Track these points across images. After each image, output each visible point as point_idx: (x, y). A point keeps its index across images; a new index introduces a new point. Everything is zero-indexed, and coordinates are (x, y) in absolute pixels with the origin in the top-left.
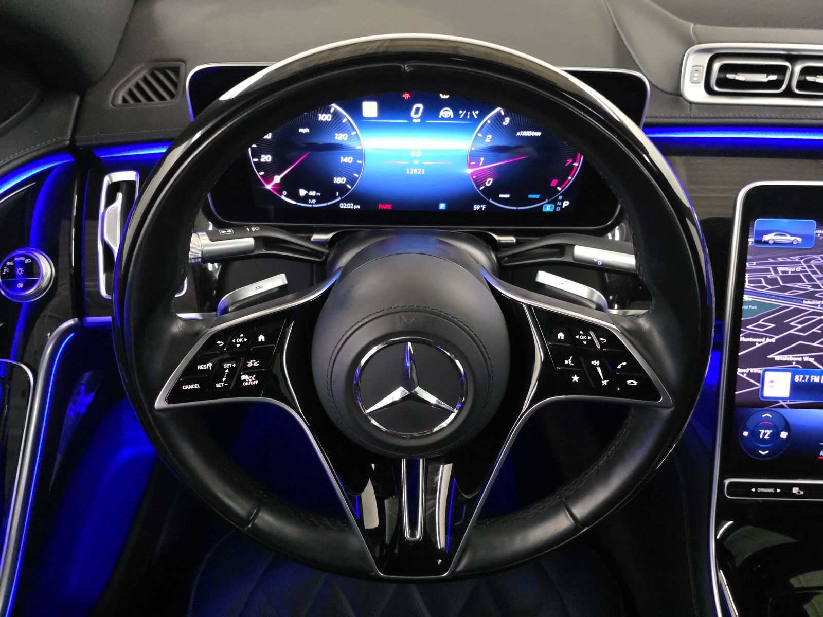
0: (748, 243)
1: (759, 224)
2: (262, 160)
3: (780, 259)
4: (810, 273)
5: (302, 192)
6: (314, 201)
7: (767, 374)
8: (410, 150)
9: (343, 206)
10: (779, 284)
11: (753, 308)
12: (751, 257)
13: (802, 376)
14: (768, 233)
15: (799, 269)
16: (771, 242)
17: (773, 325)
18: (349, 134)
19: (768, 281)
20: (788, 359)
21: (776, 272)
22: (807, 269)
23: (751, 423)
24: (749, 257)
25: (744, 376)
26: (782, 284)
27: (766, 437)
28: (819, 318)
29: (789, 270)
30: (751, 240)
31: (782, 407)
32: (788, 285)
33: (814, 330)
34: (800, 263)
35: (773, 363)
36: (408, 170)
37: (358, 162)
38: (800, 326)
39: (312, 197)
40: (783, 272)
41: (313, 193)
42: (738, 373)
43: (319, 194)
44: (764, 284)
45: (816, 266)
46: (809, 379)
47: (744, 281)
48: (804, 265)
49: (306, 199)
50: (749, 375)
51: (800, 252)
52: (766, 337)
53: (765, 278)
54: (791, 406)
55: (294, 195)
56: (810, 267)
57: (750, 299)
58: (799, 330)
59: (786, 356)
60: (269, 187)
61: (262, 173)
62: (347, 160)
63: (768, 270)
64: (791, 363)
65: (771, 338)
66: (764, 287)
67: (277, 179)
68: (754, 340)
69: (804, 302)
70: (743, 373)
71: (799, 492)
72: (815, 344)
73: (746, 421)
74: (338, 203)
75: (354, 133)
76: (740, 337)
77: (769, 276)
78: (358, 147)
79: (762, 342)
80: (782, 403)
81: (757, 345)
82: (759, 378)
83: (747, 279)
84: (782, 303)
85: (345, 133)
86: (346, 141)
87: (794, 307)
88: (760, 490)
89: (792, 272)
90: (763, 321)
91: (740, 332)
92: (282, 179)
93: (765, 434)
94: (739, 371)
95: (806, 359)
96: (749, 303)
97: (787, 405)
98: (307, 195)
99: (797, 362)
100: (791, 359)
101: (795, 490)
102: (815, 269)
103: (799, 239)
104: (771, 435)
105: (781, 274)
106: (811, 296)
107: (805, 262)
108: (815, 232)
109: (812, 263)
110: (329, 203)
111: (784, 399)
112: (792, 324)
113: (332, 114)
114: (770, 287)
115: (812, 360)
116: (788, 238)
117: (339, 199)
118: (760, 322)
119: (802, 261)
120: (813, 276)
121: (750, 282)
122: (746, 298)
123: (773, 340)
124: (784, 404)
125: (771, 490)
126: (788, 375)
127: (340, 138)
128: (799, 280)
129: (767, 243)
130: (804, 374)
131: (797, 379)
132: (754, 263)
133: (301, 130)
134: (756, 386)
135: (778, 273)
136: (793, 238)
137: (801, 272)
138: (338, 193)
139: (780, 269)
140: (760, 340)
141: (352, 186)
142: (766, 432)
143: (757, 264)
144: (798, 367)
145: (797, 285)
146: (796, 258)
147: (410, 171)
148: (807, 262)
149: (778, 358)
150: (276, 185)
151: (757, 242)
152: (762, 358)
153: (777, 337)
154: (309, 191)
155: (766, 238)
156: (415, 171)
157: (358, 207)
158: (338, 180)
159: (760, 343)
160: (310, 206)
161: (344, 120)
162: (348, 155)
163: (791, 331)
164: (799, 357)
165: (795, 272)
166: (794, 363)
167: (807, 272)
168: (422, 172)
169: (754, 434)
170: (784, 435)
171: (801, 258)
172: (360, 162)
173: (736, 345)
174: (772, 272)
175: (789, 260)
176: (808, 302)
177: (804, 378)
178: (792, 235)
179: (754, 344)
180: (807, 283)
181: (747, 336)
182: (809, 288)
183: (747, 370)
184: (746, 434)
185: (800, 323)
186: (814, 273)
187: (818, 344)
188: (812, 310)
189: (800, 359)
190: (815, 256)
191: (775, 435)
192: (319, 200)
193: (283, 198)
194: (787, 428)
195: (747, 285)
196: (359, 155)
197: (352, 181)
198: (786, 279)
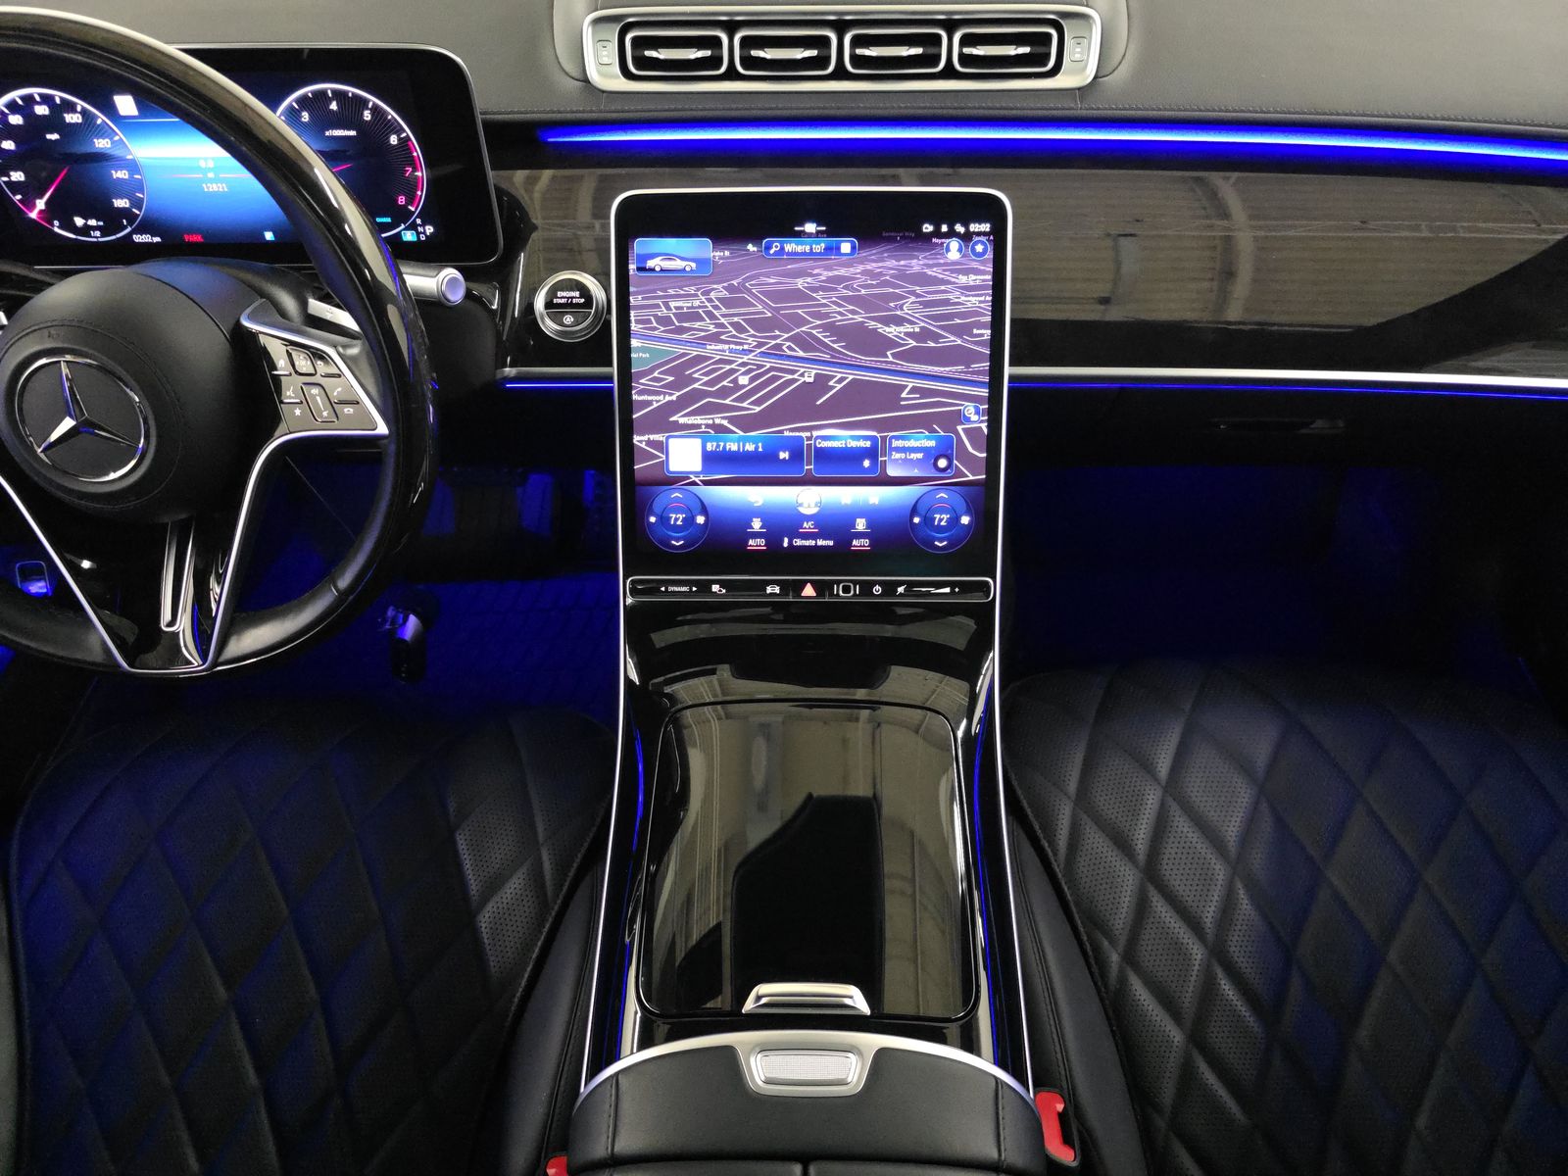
0: (628, 270)
1: (640, 245)
2: (13, 179)
3: (671, 292)
4: (711, 308)
5: (79, 222)
6: (98, 233)
7: (671, 441)
8: (199, 159)
9: (138, 238)
10: (674, 324)
11: (644, 356)
12: (635, 289)
13: (715, 444)
14: (652, 256)
15: (697, 303)
16: (658, 269)
17: (671, 379)
18: (111, 139)
19: (659, 320)
20: (696, 422)
21: (668, 308)
22: (707, 304)
23: (658, 506)
24: (632, 289)
25: (643, 445)
26: (677, 324)
27: (679, 523)
28: (728, 367)
29: (684, 304)
30: (632, 267)
31: (694, 483)
32: (685, 325)
33: (725, 383)
34: (696, 295)
35: (677, 427)
36: (204, 185)
37: (136, 176)
38: (706, 379)
39: (95, 228)
40: (677, 308)
41: (92, 222)
42: (635, 441)
43: (101, 223)
44: (655, 324)
45: (718, 299)
46: (724, 447)
47: (629, 321)
48: (703, 298)
49: (86, 230)
50: (649, 443)
51: (697, 281)
52: (665, 394)
53: (655, 316)
54: (706, 483)
55: (69, 225)
56: (710, 300)
57: (640, 345)
58: (705, 384)
59: (693, 418)
60: (33, 215)
61: (19, 197)
62: (121, 174)
63: (657, 306)
64: (698, 426)
65: (671, 394)
66: (655, 329)
67: (41, 204)
68: (650, 398)
69: (708, 347)
70: (641, 442)
71: (720, 591)
72: (727, 402)
73: (651, 505)
74: (130, 235)
75: (117, 138)
76: (631, 395)
77: (659, 314)
78: (130, 157)
79: (659, 401)
80: (694, 479)
81: (655, 405)
82: (662, 447)
83: (632, 318)
84: (679, 349)
85: (106, 137)
86: (110, 148)
87: (695, 353)
88: (671, 589)
89: (688, 308)
90: (659, 373)
91: (631, 388)
92: (47, 203)
93: (676, 519)
94: (636, 439)
95: (717, 421)
96: (639, 350)
97: (701, 481)
98: (85, 224)
99: (707, 426)
100: (700, 422)
101: (715, 588)
102: (717, 303)
103: (694, 265)
104: (684, 520)
105: (674, 311)
106: (715, 338)
107: (703, 294)
108: (712, 254)
109: (713, 295)
110: (119, 235)
111: (696, 474)
112: (696, 376)
113: (80, 113)
114: (662, 329)
115: (725, 423)
116: (678, 264)
117: (129, 229)
118: (656, 374)
119: (699, 293)
120: (715, 312)
121: (637, 322)
122: (634, 343)
123: (674, 398)
124: (697, 480)
125: (685, 589)
126: (697, 443)
127: (101, 146)
128: (697, 317)
129: (652, 270)
130: (718, 440)
131: (710, 447)
132: (640, 297)
133: (49, 136)
134: (659, 457)
135: (671, 310)
136: (684, 264)
137: (700, 307)
138: (124, 221)
139: (672, 304)
140: (658, 398)
141: (140, 209)
142: (678, 516)
143: (643, 299)
144: (709, 432)
145: (697, 325)
146: (692, 290)
147: (208, 188)
148: (706, 293)
149: (682, 421)
150: (41, 212)
151: (640, 269)
152: (662, 421)
153: (678, 394)
154: (87, 220)
155: (650, 264)
156: (214, 188)
157: (157, 239)
158: (120, 203)
159: (657, 401)
160: (95, 240)
161: (99, 122)
162: (120, 168)
163: (696, 386)
164: (709, 419)
165: (692, 307)
166: (703, 427)
167: (706, 307)
168: (223, 188)
169: (663, 519)
170: (700, 520)
171: (698, 290)
172: (139, 177)
173: (628, 406)
174: (663, 309)
175: (682, 292)
176: (713, 347)
177: (718, 446)
178: (682, 259)
179: (650, 403)
180: (708, 321)
181: (641, 392)
182: (711, 327)
183: (646, 438)
184: (653, 519)
185: (706, 374)
186: (716, 307)
187: (733, 401)
188: (718, 357)
189: (711, 422)
190: (715, 286)
191: (690, 521)
192: (105, 231)
193: (56, 230)
194: (704, 510)
195: (634, 326)
196: (133, 166)
197: (138, 204)
198: (681, 317)
